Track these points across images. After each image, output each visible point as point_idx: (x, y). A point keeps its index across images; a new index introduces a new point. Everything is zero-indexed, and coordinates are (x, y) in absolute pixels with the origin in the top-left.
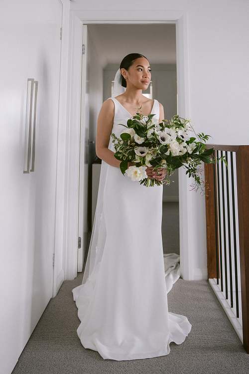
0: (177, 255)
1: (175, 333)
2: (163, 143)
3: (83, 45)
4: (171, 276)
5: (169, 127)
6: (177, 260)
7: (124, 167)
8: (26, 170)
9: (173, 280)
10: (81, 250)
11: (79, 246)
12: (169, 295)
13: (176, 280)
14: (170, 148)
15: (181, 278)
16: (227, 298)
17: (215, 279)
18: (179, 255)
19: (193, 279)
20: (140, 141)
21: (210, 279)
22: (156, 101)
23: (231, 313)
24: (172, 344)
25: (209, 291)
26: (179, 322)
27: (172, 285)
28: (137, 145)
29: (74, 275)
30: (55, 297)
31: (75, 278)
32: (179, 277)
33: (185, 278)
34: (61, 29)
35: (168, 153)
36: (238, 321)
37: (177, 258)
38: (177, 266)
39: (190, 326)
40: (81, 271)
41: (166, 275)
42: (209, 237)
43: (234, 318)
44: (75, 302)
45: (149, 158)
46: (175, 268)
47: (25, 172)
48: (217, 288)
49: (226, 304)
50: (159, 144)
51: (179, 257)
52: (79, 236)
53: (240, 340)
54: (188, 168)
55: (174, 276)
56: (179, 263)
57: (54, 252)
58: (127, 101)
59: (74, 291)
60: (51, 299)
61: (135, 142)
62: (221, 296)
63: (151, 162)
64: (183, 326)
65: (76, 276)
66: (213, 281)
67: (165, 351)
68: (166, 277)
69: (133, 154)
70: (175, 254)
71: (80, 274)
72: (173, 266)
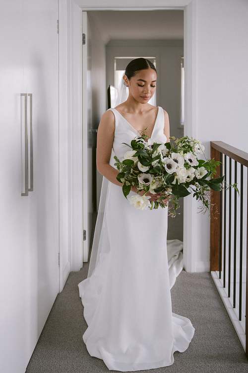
0: (181, 242)
1: (179, 340)
2: (169, 172)
3: (83, 34)
4: (174, 268)
5: (175, 151)
6: (179, 248)
7: (126, 191)
8: (24, 192)
9: (176, 272)
10: (87, 242)
11: (84, 238)
12: (172, 291)
13: (179, 273)
14: (176, 175)
15: (184, 269)
16: (229, 296)
17: (217, 271)
18: (182, 241)
19: (196, 271)
20: (144, 169)
21: (212, 272)
22: (160, 108)
23: (234, 314)
24: (176, 353)
25: (211, 285)
26: (183, 325)
27: (175, 279)
28: (141, 172)
29: (80, 265)
30: (62, 292)
31: (81, 269)
32: (182, 269)
33: (188, 270)
34: (58, 21)
35: (174, 183)
36: (240, 324)
37: (179, 245)
38: (180, 255)
39: (194, 330)
40: (87, 261)
41: (169, 267)
42: (213, 232)
43: (236, 320)
44: (81, 298)
45: (153, 187)
46: (178, 258)
47: (23, 195)
48: (219, 283)
49: (228, 302)
50: (165, 173)
51: (183, 244)
52: (84, 229)
53: (243, 348)
54: (195, 191)
55: (177, 268)
56: (182, 251)
57: (59, 251)
58: (129, 111)
59: (80, 285)
60: (58, 294)
61: (139, 170)
62: (223, 292)
63: (155, 190)
64: (186, 330)
65: (82, 267)
66: (215, 274)
67: (169, 361)
68: (170, 269)
69: (136, 181)
70: (179, 241)
71: (86, 264)
72: (176, 256)
